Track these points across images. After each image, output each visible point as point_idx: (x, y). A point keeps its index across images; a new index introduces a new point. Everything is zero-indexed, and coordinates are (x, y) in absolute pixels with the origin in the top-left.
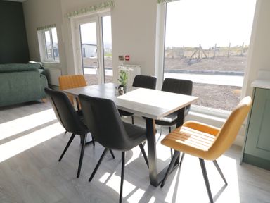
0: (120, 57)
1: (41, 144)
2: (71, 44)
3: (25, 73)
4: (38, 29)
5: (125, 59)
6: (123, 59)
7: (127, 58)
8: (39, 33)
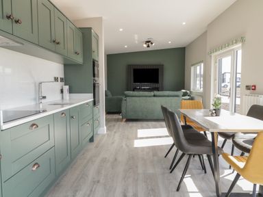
0: (247, 86)
1: (162, 146)
2: (210, 76)
3: (172, 98)
4: (192, 65)
5: (252, 88)
6: (249, 89)
7: (253, 88)
8: (192, 68)
